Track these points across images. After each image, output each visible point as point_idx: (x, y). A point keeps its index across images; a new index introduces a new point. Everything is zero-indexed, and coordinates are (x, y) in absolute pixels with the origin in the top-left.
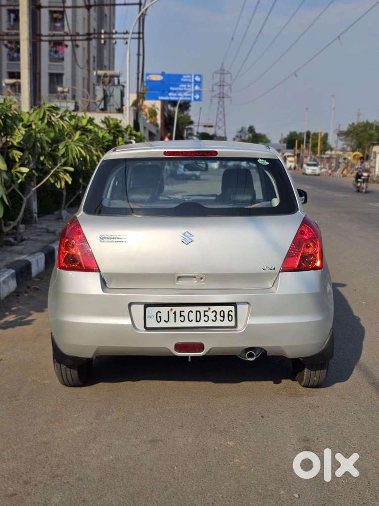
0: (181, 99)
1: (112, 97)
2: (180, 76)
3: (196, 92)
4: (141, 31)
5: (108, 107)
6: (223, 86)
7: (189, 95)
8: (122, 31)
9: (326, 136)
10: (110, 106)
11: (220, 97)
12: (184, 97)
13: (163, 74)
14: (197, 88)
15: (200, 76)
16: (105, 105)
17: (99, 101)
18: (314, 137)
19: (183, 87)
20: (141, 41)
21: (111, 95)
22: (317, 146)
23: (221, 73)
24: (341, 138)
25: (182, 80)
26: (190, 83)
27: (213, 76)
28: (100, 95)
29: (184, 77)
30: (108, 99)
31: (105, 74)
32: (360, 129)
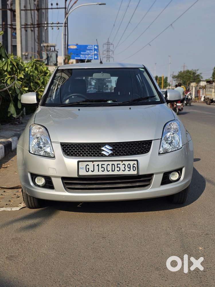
0: (87, 58)
1: (51, 58)
2: (87, 46)
3: (95, 55)
4: (66, 22)
5: (49, 63)
6: (109, 51)
7: (92, 56)
8: (56, 23)
9: (166, 78)
10: (50, 62)
11: (107, 58)
12: (89, 57)
13: (77, 45)
14: (96, 52)
15: (97, 46)
16: (48, 62)
17: (44, 60)
18: (160, 79)
19: (88, 52)
20: (66, 27)
21: (51, 57)
22: (162, 84)
23: (107, 44)
24: (175, 79)
25: (87, 48)
26: (92, 50)
27: (103, 46)
28: (45, 57)
29: (89, 46)
30: (49, 59)
31: (47, 45)
32: (185, 74)
